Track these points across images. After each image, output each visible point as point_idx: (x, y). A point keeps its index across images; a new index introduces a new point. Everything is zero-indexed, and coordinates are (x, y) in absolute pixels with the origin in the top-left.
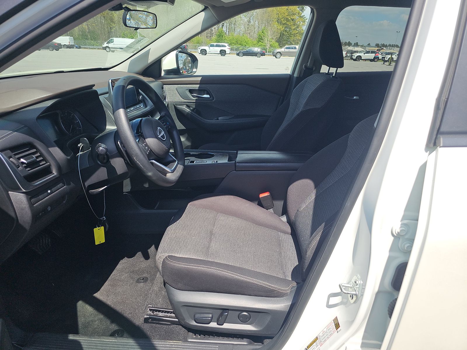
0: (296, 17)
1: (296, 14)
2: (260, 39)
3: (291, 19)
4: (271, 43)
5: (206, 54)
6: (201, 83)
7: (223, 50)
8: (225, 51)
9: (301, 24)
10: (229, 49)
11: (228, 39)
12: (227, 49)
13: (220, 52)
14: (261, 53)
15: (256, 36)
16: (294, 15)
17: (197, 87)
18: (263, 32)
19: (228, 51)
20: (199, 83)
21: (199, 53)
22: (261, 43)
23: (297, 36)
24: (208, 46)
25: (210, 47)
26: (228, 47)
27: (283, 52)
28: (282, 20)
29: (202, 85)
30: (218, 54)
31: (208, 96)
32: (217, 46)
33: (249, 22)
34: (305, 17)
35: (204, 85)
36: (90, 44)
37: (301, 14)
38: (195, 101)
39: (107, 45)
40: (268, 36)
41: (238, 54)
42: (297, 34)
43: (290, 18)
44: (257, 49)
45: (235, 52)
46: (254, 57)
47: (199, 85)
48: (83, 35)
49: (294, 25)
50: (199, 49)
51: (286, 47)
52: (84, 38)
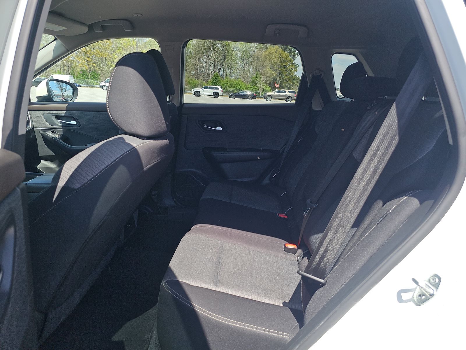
0: (288, 64)
1: (288, 62)
2: (254, 83)
3: (284, 66)
4: (264, 87)
5: (200, 95)
6: (67, 110)
7: (216, 92)
8: (218, 93)
9: (292, 71)
10: (222, 91)
11: (223, 83)
12: (220, 91)
13: (213, 94)
14: (253, 96)
15: (250, 80)
16: (286, 62)
17: (63, 113)
18: (256, 77)
19: (221, 93)
20: (65, 109)
21: (193, 95)
22: (255, 87)
23: (289, 81)
24: (202, 88)
25: (204, 89)
26: (220, 89)
27: (273, 95)
28: (275, 66)
29: (68, 112)
30: (211, 96)
31: (74, 123)
32: (210, 88)
33: (244, 68)
34: (297, 64)
35: (70, 112)
36: (90, 84)
37: (293, 62)
38: (61, 127)
39: (104, 84)
40: (261, 80)
41: (230, 97)
42: (289, 79)
43: (282, 65)
44: (249, 93)
45: (228, 94)
46: (246, 99)
47: (65, 112)
48: (83, 74)
49: (286, 71)
50: (193, 91)
51: (276, 90)
52: (85, 77)
